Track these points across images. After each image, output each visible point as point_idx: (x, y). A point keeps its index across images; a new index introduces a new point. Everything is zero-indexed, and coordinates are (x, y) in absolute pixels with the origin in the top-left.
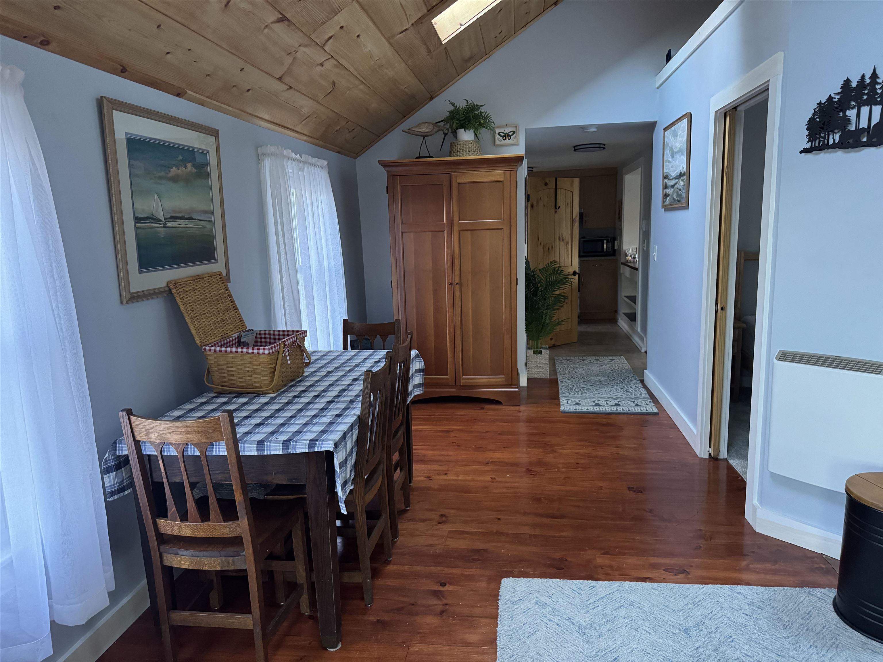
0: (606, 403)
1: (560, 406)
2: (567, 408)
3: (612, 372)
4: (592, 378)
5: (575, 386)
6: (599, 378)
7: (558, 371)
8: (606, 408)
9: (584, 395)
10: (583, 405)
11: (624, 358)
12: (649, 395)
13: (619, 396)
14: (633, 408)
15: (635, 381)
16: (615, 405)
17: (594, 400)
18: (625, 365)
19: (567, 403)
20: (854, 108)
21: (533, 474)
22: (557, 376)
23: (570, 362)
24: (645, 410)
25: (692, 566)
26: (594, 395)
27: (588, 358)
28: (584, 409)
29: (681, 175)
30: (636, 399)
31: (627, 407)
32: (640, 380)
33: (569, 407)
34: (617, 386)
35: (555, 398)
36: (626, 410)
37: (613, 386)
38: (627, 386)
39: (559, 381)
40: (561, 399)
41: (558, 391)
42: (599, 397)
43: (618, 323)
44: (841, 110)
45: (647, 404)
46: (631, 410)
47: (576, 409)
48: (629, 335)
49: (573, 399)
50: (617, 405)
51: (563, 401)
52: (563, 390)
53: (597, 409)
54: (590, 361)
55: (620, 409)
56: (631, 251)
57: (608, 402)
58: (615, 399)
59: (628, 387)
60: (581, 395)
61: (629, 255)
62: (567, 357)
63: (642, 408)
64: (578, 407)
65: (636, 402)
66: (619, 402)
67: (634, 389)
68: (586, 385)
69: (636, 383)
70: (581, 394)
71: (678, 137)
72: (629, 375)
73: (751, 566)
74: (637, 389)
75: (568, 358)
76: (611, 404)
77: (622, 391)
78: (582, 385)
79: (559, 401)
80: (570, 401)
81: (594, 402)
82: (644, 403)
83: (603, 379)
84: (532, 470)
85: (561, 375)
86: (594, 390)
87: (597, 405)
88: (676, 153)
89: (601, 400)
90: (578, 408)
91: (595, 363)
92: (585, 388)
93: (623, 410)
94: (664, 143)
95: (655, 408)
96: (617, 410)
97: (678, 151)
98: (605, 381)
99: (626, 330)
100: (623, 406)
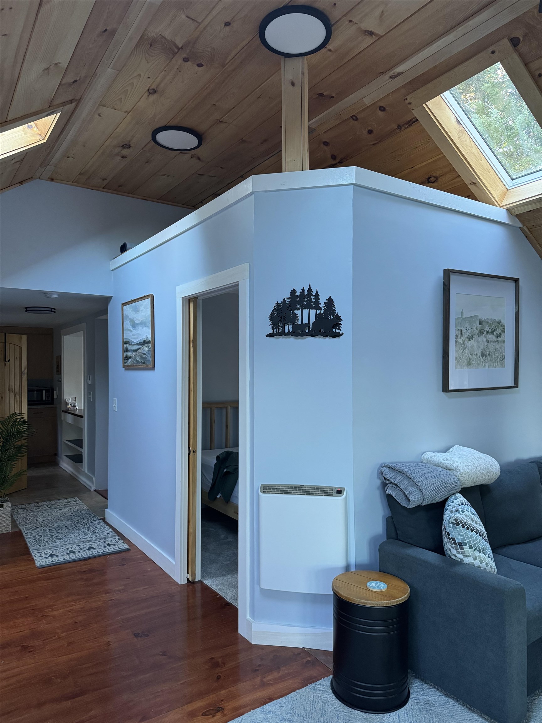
0: (80, 548)
1: (34, 561)
2: (43, 562)
3: (73, 515)
4: (56, 524)
5: (43, 536)
6: (64, 522)
7: (18, 522)
8: (82, 553)
9: (55, 544)
10: (58, 556)
11: (78, 499)
12: (116, 533)
13: (89, 539)
14: (106, 549)
15: (97, 521)
16: (89, 549)
17: (67, 547)
18: (82, 506)
19: (41, 556)
20: (299, 309)
21: (32, 651)
22: (18, 527)
23: (27, 510)
24: (118, 548)
25: (222, 701)
26: (65, 542)
27: (44, 503)
28: (61, 559)
29: (145, 342)
30: (105, 539)
31: (100, 549)
32: (102, 519)
33: (44, 561)
34: (83, 528)
35: (26, 553)
36: (101, 551)
37: (79, 529)
38: (92, 527)
39: (24, 534)
40: (33, 553)
41: (26, 544)
42: (71, 543)
43: (60, 465)
44: (291, 310)
45: (117, 542)
46: (105, 551)
47: (52, 561)
48: (74, 476)
49: (45, 551)
50: (91, 548)
51: (35, 555)
52: (32, 542)
53: (73, 557)
54: (47, 506)
55: (95, 552)
56: (70, 401)
57: (82, 547)
58: (86, 542)
59: (94, 528)
60: (52, 545)
61: (70, 404)
62: (22, 506)
63: (114, 547)
64: (53, 558)
65: (106, 542)
66: (91, 544)
67: (100, 529)
68: (54, 532)
69: (99, 522)
70: (52, 543)
71: (140, 312)
72: (90, 516)
73: (265, 680)
74: (102, 529)
75: (24, 506)
76: (85, 549)
77: (89, 532)
78: (50, 534)
79: (31, 556)
80: (43, 553)
81: (68, 549)
82: (114, 541)
83: (67, 523)
84: (29, 646)
85: (23, 526)
86: (63, 537)
87: (72, 552)
88: (137, 324)
89: (74, 546)
90: (55, 560)
91: (53, 508)
92: (54, 536)
93: (98, 552)
94: (123, 315)
95: (126, 544)
96: (93, 553)
97: (140, 323)
98: (70, 525)
99: (70, 471)
100: (97, 548)
